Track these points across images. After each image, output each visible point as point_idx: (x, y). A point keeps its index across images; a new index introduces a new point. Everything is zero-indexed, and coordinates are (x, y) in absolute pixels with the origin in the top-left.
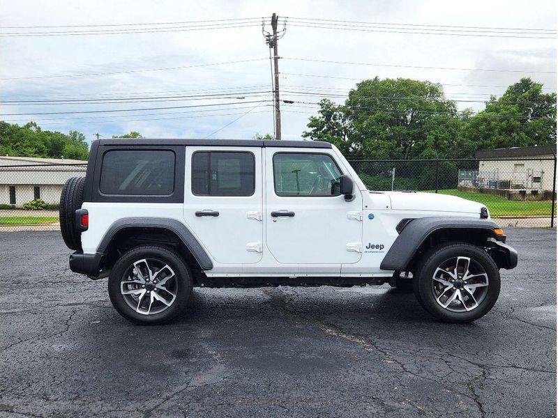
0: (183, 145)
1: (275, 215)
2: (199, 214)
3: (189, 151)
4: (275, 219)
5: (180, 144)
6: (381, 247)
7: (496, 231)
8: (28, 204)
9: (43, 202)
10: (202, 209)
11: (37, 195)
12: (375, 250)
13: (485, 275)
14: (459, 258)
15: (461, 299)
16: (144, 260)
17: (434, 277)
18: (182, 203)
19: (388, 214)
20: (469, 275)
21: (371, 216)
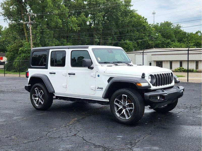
1: (70, 74)
2: (50, 73)
4: (70, 75)
6: (102, 88)
7: (137, 84)
8: (176, 69)
9: (183, 68)
11: (181, 65)
12: (100, 89)
13: (133, 104)
14: (123, 95)
15: (124, 113)
16: (37, 88)
17: (114, 103)
18: (47, 69)
19: (104, 75)
20: (127, 103)
21: (98, 76)
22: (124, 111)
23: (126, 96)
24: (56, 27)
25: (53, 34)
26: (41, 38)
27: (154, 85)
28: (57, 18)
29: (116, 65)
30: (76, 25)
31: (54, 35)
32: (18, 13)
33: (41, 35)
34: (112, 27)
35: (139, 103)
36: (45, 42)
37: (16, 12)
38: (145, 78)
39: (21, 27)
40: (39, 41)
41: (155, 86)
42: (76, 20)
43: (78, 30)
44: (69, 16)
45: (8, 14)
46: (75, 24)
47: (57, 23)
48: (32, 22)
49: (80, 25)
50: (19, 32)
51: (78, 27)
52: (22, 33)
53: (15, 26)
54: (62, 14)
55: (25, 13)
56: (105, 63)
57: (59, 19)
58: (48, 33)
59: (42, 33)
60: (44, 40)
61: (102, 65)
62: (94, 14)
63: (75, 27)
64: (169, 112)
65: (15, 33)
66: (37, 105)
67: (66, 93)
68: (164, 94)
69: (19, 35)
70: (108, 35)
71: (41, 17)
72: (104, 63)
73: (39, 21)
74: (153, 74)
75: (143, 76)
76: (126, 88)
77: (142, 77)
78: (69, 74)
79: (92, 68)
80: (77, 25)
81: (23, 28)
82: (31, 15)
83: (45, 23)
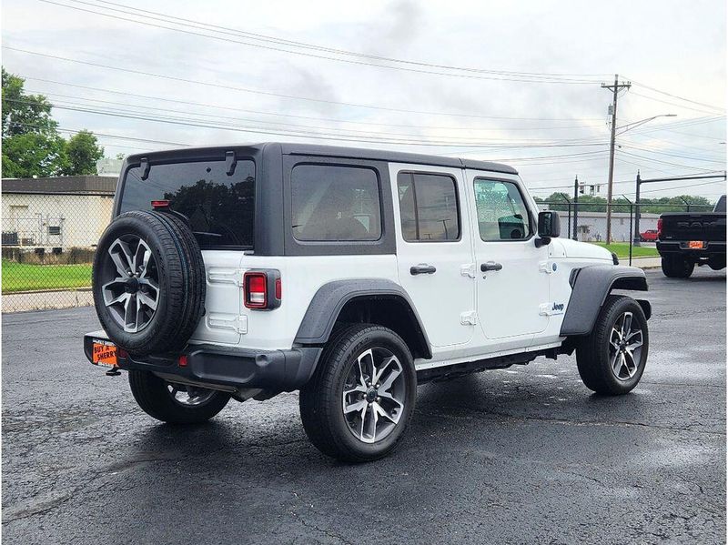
0: (386, 159)
1: (484, 268)
2: (414, 271)
3: (394, 169)
4: (485, 274)
5: (382, 158)
6: (561, 307)
10: (417, 262)
12: (558, 311)
13: (640, 331)
15: (626, 364)
17: (611, 340)
18: (395, 254)
20: (629, 334)
21: (554, 267)
22: (623, 356)
23: (631, 314)
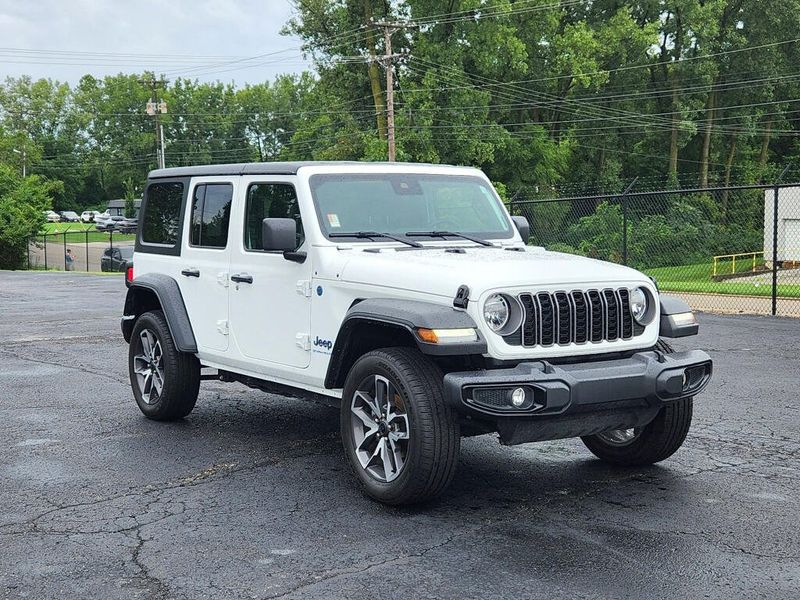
1: (236, 279)
2: (185, 274)
4: (237, 285)
6: (329, 344)
7: (420, 332)
12: (323, 348)
13: (405, 416)
14: (378, 377)
15: (382, 457)
16: (145, 331)
17: (353, 408)
18: (179, 255)
19: (339, 289)
20: (391, 413)
21: (320, 291)
22: (381, 444)
23: (387, 381)
24: (506, 71)
25: (489, 104)
26: (436, 123)
27: (511, 340)
28: (508, 34)
29: (414, 246)
30: (593, 63)
31: (491, 109)
32: (352, 23)
33: (439, 108)
34: (765, 67)
35: (424, 416)
36: (453, 137)
37: (345, 18)
38: (468, 311)
39: (360, 75)
40: (426, 135)
41: (521, 344)
42: (593, 41)
43: (597, 84)
44: (563, 23)
45: (317, 27)
46: (584, 56)
47: (506, 54)
48: (395, 54)
49: (609, 62)
50: (352, 97)
51: (601, 68)
52: (365, 102)
53: (338, 73)
54: (532, 16)
55: (372, 19)
56: (362, 236)
57: (515, 39)
58: (467, 98)
59: (442, 99)
60: (452, 130)
61: (341, 245)
62: (677, 9)
63: (586, 70)
64: (657, 467)
65: (336, 103)
66: (146, 399)
67: (227, 355)
68: (545, 385)
69: (354, 111)
70: (744, 101)
71: (445, 33)
72: (358, 237)
73: (431, 48)
74: (514, 293)
75: (460, 301)
76: (388, 349)
77: (455, 305)
78: (233, 278)
79: (301, 259)
80: (598, 59)
81: (367, 83)
82: (397, 27)
83: (456, 57)
